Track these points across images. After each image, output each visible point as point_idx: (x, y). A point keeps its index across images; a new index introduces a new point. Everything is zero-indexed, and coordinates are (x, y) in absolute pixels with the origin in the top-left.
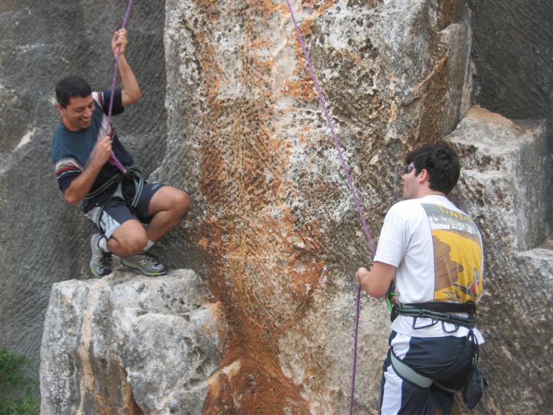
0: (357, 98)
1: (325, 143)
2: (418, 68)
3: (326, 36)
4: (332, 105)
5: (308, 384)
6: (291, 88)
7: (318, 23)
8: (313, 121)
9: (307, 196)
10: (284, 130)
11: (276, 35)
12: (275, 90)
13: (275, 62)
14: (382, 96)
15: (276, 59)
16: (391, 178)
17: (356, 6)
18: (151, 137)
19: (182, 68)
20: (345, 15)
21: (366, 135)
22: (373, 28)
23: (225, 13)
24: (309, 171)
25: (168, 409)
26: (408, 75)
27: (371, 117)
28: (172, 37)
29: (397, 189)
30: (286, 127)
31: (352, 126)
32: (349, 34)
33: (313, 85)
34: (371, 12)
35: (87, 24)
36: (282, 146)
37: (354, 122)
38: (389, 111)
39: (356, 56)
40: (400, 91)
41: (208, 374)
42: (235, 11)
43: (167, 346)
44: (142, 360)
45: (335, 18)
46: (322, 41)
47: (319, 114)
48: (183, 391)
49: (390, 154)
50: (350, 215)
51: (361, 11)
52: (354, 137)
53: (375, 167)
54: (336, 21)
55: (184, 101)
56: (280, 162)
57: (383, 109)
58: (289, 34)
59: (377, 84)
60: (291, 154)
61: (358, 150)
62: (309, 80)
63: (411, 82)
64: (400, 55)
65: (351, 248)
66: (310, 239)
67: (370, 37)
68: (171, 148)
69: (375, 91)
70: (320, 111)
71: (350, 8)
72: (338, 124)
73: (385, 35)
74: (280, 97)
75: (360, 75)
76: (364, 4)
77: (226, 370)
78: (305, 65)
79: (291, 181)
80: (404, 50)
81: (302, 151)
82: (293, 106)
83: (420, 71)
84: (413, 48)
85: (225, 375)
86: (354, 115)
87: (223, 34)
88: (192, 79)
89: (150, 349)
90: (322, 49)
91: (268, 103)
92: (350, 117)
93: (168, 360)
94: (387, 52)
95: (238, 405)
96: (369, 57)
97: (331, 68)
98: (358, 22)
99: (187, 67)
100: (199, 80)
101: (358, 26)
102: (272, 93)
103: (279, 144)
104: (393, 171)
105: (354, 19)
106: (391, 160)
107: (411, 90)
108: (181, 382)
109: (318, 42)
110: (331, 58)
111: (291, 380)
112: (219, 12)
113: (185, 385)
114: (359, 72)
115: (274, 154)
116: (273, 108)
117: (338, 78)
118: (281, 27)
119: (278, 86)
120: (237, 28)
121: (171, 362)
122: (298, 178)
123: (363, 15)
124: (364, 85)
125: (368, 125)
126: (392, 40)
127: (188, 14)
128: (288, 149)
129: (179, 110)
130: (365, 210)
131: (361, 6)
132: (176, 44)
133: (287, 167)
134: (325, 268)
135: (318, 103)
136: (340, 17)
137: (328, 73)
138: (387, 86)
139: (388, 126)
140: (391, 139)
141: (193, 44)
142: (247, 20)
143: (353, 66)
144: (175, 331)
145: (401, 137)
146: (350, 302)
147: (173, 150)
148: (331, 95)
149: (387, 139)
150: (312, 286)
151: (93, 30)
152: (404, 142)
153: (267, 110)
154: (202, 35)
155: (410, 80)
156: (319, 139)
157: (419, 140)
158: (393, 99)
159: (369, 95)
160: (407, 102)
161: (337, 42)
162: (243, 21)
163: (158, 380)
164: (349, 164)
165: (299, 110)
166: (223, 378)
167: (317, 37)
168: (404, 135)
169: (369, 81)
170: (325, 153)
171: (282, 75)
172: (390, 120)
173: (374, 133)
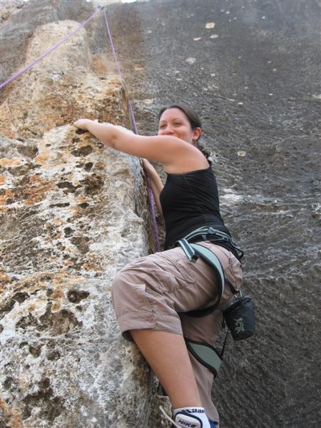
101: (30, 355)
126: (96, 385)
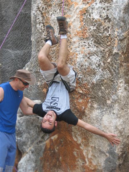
0: (102, 37)
1: (91, 54)
2: (126, 26)
3: (91, 14)
4: (93, 40)
5: (83, 144)
6: (78, 33)
7: (89, 9)
8: (86, 45)
9: (84, 73)
10: (75, 49)
11: (73, 13)
12: (72, 34)
13: (72, 23)
14: (112, 36)
15: (73, 22)
16: (115, 67)
17: (103, 3)
18: (26, 51)
19: (38, 26)
20: (98, 6)
21: (106, 51)
22: (109, 11)
23: (54, 5)
24: (84, 64)
25: (31, 152)
26: (122, 29)
27: (108, 44)
28: (34, 14)
29: (117, 71)
30: (76, 48)
31: (101, 48)
32: (100, 13)
33: (86, 32)
34: (109, 5)
35: (3, 9)
36: (74, 55)
37: (102, 46)
38: (115, 42)
39: (103, 21)
40: (119, 34)
41: (46, 139)
42: (58, 4)
43: (31, 128)
44: (21, 133)
45: (95, 7)
46: (90, 16)
47: (88, 43)
48: (36, 145)
49: (115, 58)
50: (100, 81)
51: (104, 4)
52: (101, 52)
53: (109, 63)
54: (95, 8)
55: (38, 38)
56: (74, 61)
57: (112, 41)
58: (77, 13)
59: (111, 32)
60: (78, 58)
61: (103, 57)
62: (85, 30)
63: (123, 32)
64: (119, 21)
65: (99, 93)
66: (84, 90)
67: (108, 14)
68: (33, 55)
69: (110, 35)
70: (89, 42)
71: (101, 3)
72: (96, 47)
73: (114, 13)
74: (74, 36)
75: (104, 29)
76: (106, 2)
77: (53, 138)
78: (83, 25)
79: (77, 68)
80: (120, 19)
81: (82, 57)
82: (79, 40)
83: (127, 27)
84: (124, 18)
85: (52, 139)
86: (101, 43)
87: (53, 13)
88: (41, 30)
89: (24, 130)
90: (90, 19)
91: (69, 39)
92: (100, 44)
93: (31, 134)
94: (114, 20)
95: (56, 151)
96: (107, 22)
97: (93, 26)
98: (103, 9)
99: (39, 25)
100: (44, 30)
102: (71, 35)
103: (73, 54)
104: (116, 64)
105: (102, 7)
106: (115, 60)
107: (123, 34)
108: (35, 142)
109: (88, 16)
110: (93, 22)
111: (77, 142)
112: (52, 5)
113: (37, 143)
114: (104, 27)
115: (71, 58)
116: (71, 41)
117: (96, 30)
118: (75, 10)
119: (73, 32)
120: (58, 11)
121: (32, 134)
122: (80, 67)
123: (105, 6)
124: (106, 32)
125: (107, 47)
127: (40, 5)
128: (77, 56)
129: (36, 41)
130: (105, 79)
131: (105, 2)
132: (36, 16)
133: (76, 62)
134: (90, 100)
135: (88, 39)
136: (97, 7)
137: (92, 28)
138: (114, 33)
139: (114, 48)
140: (115, 53)
141: (42, 17)
142: (62, 8)
143: (101, 25)
144: (34, 123)
145: (119, 52)
146: (99, 113)
147: (34, 56)
148: (93, 36)
149: (114, 53)
150: (85, 107)
151: (5, 11)
152: (120, 54)
153: (69, 41)
154: (45, 13)
155: (122, 31)
156: (88, 52)
157: (126, 53)
158: (116, 37)
159: (107, 36)
160: (121, 39)
161: (96, 16)
162: (61, 8)
163: (27, 141)
164: (99, 62)
165: (81, 41)
166: (51, 141)
167: (88, 14)
168: (120, 51)
169: (107, 31)
170: (91, 58)
171: (75, 28)
172: (115, 46)
173: (109, 50)
